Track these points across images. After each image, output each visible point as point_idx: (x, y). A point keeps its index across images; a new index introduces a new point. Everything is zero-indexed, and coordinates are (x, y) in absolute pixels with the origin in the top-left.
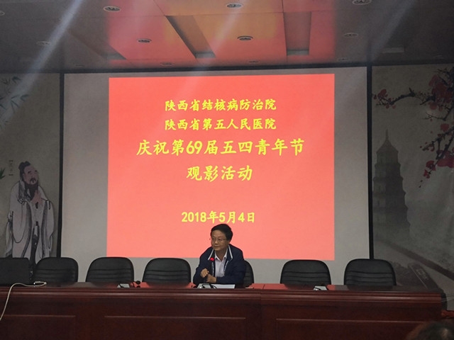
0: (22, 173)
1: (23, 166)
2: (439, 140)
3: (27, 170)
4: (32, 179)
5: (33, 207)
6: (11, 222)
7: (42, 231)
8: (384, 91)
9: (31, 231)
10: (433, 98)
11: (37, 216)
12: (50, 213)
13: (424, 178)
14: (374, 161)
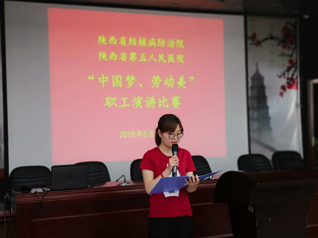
2: (288, 71)
8: (255, 34)
10: (284, 41)
13: (279, 97)
14: (250, 85)
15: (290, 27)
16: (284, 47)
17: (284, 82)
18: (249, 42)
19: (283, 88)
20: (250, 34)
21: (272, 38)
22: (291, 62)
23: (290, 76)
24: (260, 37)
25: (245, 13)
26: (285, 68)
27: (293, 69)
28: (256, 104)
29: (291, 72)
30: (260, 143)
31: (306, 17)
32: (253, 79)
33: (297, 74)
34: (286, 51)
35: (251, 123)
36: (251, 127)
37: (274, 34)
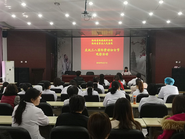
0: (65, 57)
1: (65, 55)
2: (143, 51)
3: (65, 56)
4: (67, 58)
5: (67, 63)
6: (63, 66)
7: (69, 68)
8: (133, 42)
9: (67, 68)
10: (142, 43)
11: (68, 65)
12: (70, 64)
13: (140, 58)
14: (131, 55)
15: (144, 39)
16: (142, 45)
17: (141, 54)
18: (131, 44)
19: (141, 56)
20: (131, 42)
21: (138, 42)
22: (144, 48)
23: (143, 52)
24: (134, 42)
25: (130, 37)
26: (142, 50)
27: (144, 50)
28: (132, 60)
29: (144, 51)
30: (133, 70)
31: (148, 36)
32: (132, 53)
33: (146, 52)
34: (142, 46)
35: (131, 65)
36: (131, 66)
37: (139, 42)
